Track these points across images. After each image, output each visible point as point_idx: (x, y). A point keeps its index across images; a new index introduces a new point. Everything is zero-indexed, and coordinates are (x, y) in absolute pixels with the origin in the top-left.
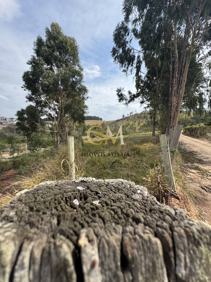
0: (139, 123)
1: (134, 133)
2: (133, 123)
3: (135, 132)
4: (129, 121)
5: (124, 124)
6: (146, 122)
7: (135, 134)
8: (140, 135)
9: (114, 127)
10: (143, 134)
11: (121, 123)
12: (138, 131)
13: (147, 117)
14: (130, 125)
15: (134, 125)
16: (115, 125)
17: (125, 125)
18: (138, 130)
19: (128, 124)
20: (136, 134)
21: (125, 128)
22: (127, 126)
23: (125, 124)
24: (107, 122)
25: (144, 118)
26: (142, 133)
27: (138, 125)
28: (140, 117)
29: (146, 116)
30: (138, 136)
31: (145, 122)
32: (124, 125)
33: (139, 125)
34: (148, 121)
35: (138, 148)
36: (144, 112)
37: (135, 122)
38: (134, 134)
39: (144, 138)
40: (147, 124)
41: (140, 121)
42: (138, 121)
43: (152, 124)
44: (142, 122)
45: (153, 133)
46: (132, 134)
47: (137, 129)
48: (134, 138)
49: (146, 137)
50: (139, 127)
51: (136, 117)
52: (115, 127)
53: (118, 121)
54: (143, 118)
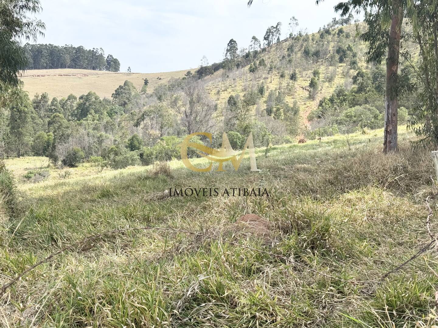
0: (313, 84)
1: (289, 137)
2: (284, 84)
3: (293, 132)
4: (262, 72)
5: (239, 88)
6: (351, 80)
7: (296, 144)
8: (319, 146)
9: (184, 105)
10: (335, 141)
11: (221, 86)
12: (308, 124)
13: (354, 56)
14: (266, 94)
15: (289, 94)
16: (190, 95)
17: (242, 94)
18: (310, 119)
19: (255, 90)
20: (301, 141)
21: (241, 112)
22: (250, 101)
23: (245, 90)
24: (146, 82)
25: (337, 57)
26: (331, 134)
27: (307, 94)
28: (317, 54)
29: (349, 48)
30: (312, 152)
31: (342, 81)
32: (234, 94)
33: (311, 97)
34: (360, 74)
35: (315, 216)
36: (337, 26)
37: (293, 77)
38: (288, 141)
39: (340, 164)
40: (355, 87)
41: (316, 73)
42: (310, 73)
43: (378, 88)
44: (330, 80)
45: (386, 137)
46: (277, 143)
47: (304, 114)
48: (290, 162)
49: (354, 155)
50: (314, 105)
51: (298, 55)
52: (191, 108)
53: (203, 72)
54: (332, 57)
